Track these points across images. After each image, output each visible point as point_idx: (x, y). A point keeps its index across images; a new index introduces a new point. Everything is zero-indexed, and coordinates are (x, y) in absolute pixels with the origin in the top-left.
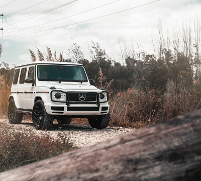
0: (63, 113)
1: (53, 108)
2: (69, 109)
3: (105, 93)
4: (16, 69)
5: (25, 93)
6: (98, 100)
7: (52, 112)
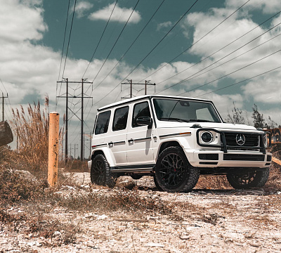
1: (201, 156)
2: (227, 157)
5: (129, 141)
6: (262, 145)
7: (200, 163)
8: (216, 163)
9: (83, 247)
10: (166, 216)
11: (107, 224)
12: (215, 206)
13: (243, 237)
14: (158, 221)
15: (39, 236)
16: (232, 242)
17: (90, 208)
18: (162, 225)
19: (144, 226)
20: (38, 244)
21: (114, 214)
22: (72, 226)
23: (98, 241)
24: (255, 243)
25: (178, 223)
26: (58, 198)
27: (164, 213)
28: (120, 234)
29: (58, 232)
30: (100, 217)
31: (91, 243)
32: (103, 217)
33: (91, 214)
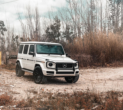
2: (57, 73)
3: (77, 63)
4: (21, 44)
5: (27, 60)
6: (74, 68)
7: (47, 74)
8: (53, 75)
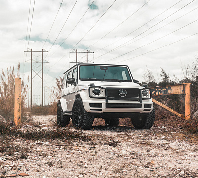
0: (101, 110)
1: (91, 105)
2: (108, 105)
3: (148, 90)
6: (140, 97)
7: (91, 110)
9: (32, 160)
10: (86, 143)
11: (48, 147)
12: (119, 136)
13: (129, 154)
14: (80, 145)
15: (6, 155)
16: (121, 156)
17: (39, 138)
18: (82, 148)
19: (71, 148)
20: (5, 159)
21: (54, 141)
22: (27, 149)
23: (41, 157)
24: (135, 157)
25: (92, 147)
26: (19, 132)
27: (85, 141)
28: (55, 153)
29: (17, 153)
30: (45, 144)
31: (36, 158)
32: (47, 143)
33: (39, 142)
